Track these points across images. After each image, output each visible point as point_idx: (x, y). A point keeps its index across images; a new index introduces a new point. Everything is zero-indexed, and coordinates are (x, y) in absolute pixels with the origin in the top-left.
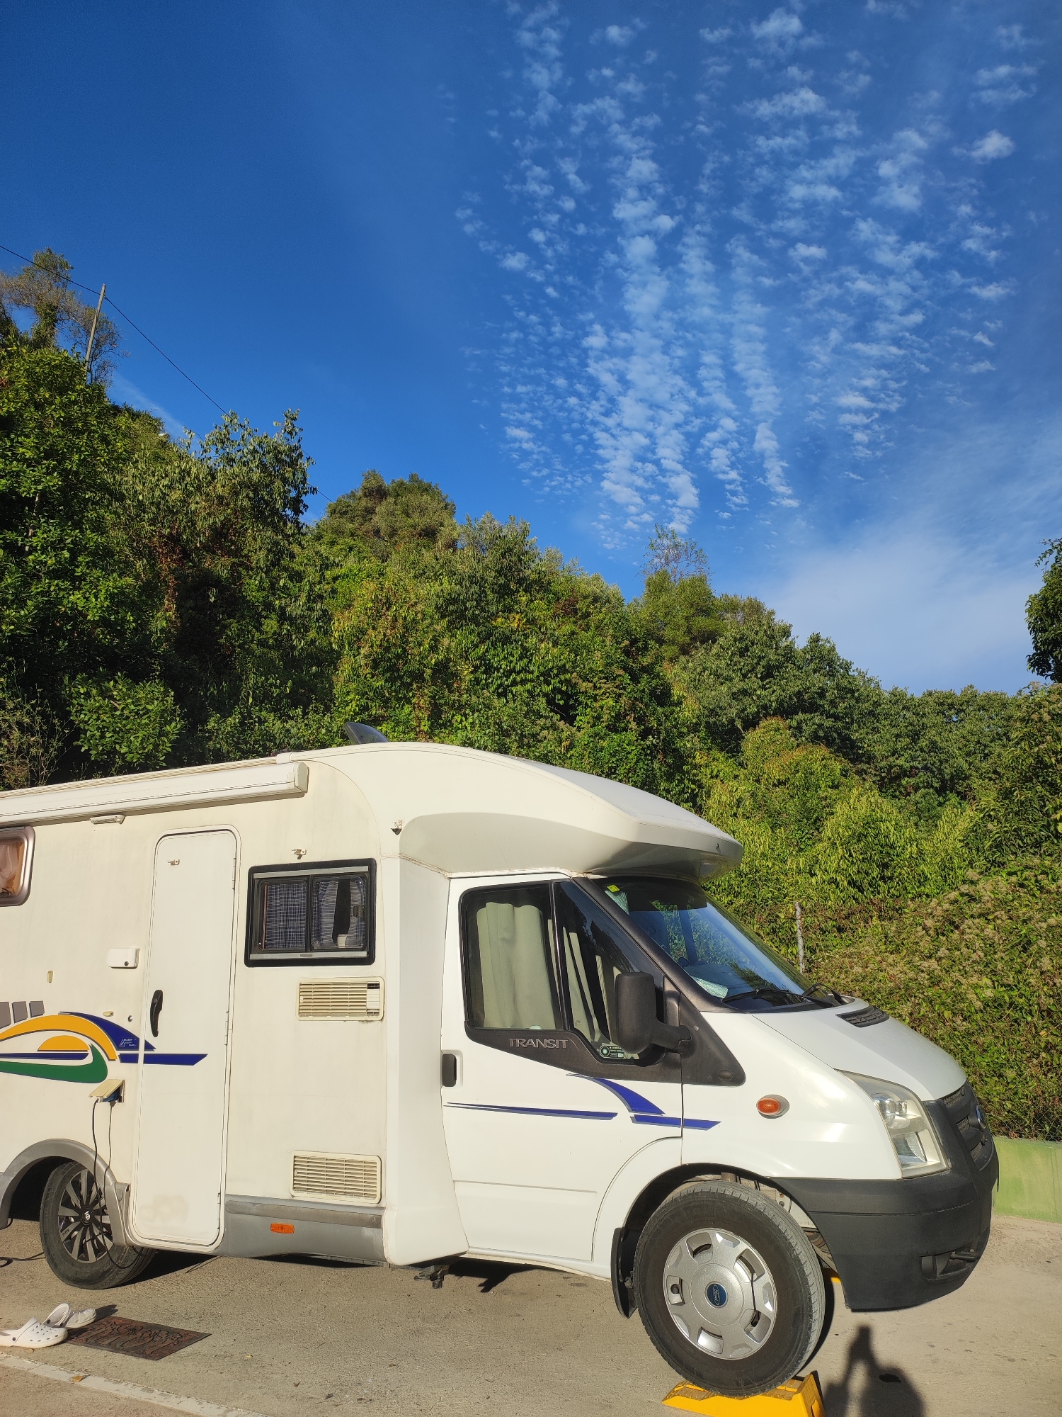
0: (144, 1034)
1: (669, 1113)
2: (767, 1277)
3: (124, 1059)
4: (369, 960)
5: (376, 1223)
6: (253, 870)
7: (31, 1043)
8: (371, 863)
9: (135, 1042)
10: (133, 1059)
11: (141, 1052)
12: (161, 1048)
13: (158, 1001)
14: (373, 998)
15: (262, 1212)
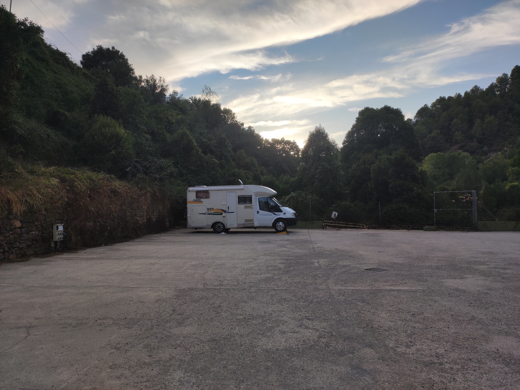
0: (227, 210)
1: (277, 214)
2: (284, 224)
3: (224, 213)
4: (251, 204)
5: (253, 224)
6: (238, 196)
7: (213, 212)
8: (251, 195)
9: (226, 211)
10: (226, 213)
11: (227, 212)
12: (229, 212)
13: (228, 207)
14: (252, 207)
15: (242, 224)
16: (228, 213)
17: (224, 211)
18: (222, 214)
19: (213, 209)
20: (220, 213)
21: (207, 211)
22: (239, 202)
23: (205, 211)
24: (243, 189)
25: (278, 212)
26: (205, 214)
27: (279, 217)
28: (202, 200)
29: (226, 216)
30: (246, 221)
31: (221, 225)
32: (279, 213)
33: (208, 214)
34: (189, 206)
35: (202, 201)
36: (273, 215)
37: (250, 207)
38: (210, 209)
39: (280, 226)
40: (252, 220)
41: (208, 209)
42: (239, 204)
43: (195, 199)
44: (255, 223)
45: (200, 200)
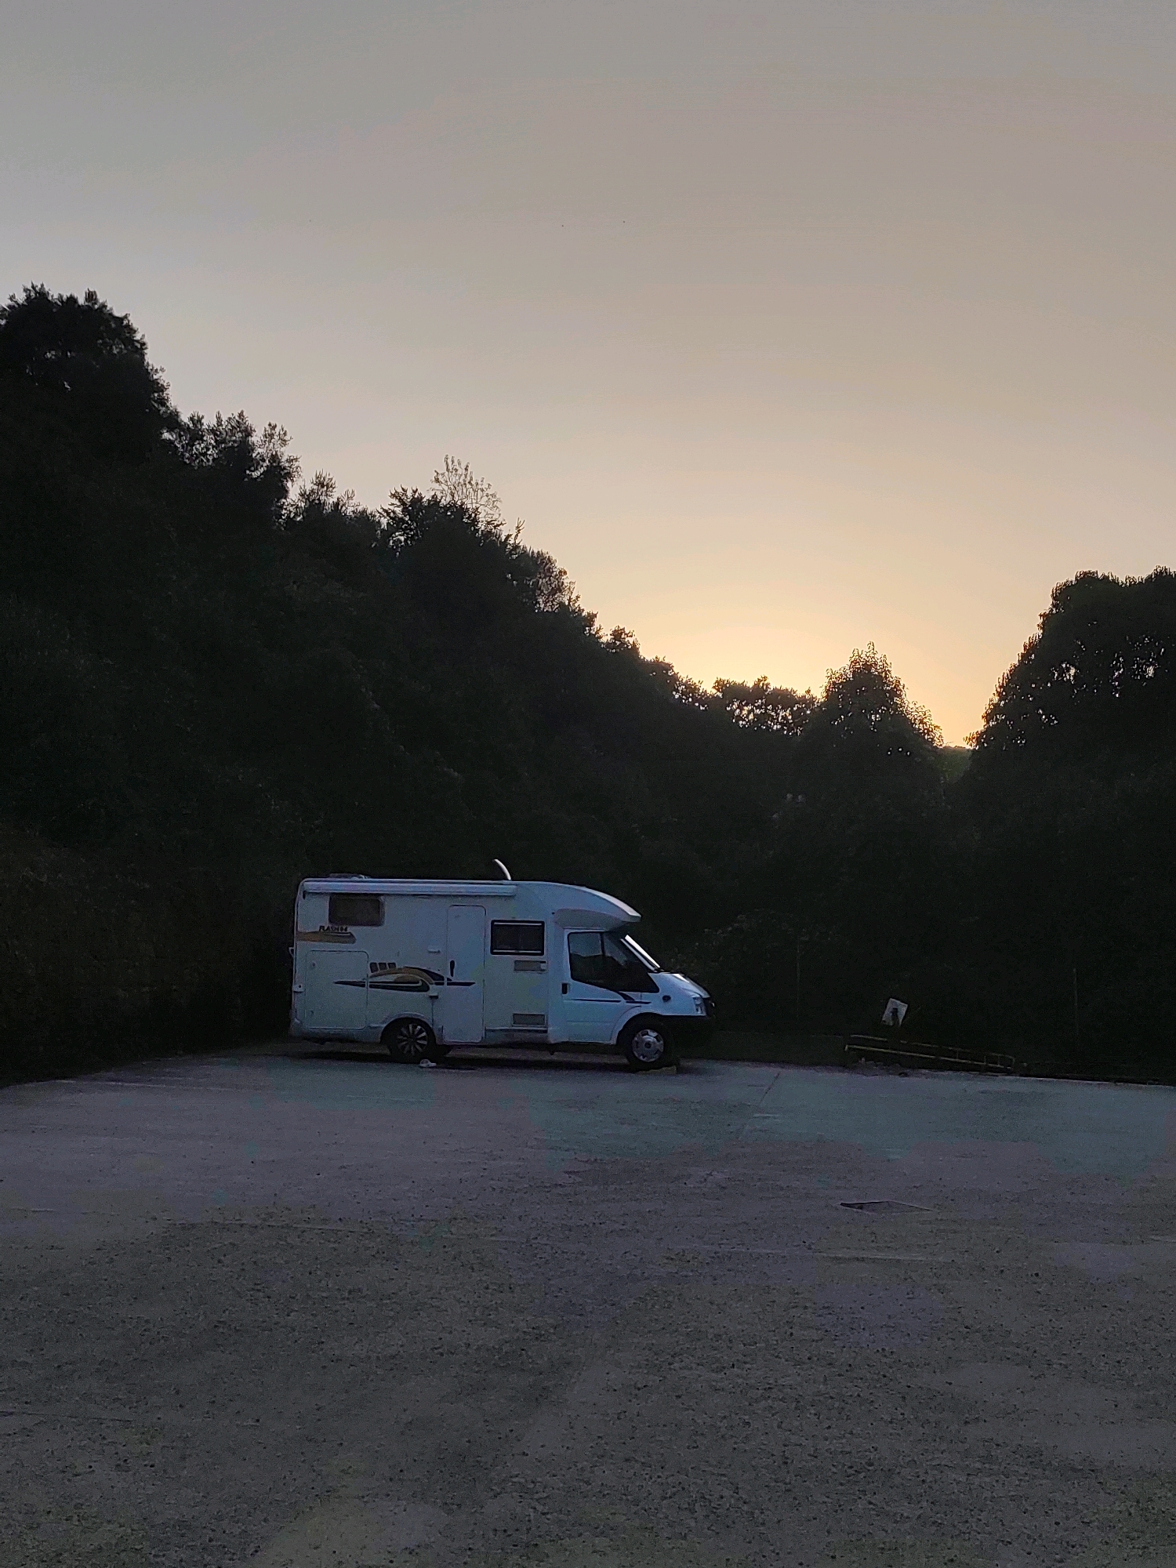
0: (447, 975)
1: (637, 1000)
2: (662, 1042)
3: (437, 984)
4: (542, 954)
5: (546, 1032)
6: (493, 922)
8: (543, 923)
9: (442, 978)
10: (443, 984)
11: (446, 981)
12: (454, 980)
13: (452, 963)
14: (543, 966)
15: (501, 1031)
17: (433, 976)
18: (425, 988)
19: (392, 965)
20: (418, 983)
21: (370, 974)
22: (493, 946)
23: (363, 973)
24: (513, 897)
25: (641, 991)
26: (361, 984)
27: (645, 1009)
28: (351, 929)
29: (440, 997)
30: (517, 1018)
31: (421, 1032)
32: (646, 996)
33: (371, 986)
34: (302, 951)
35: (352, 936)
36: (622, 1000)
37: (536, 967)
38: (383, 966)
39: (648, 1044)
40: (540, 1019)
41: (373, 967)
42: (492, 953)
43: (327, 924)
44: (550, 1029)
45: (346, 930)
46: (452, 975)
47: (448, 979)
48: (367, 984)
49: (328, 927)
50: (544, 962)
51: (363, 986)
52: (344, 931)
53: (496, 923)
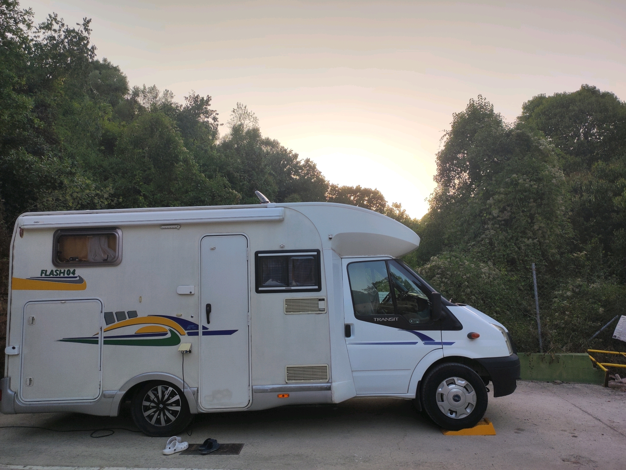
1: (436, 341)
3: (189, 334)
5: (329, 388)
6: (257, 253)
7: (131, 331)
8: (318, 251)
10: (197, 334)
11: (200, 331)
13: (209, 308)
14: (321, 305)
15: (273, 390)
16: (204, 334)
17: (185, 324)
18: (175, 340)
19: (133, 314)
20: (166, 334)
21: (105, 326)
22: (258, 283)
24: (280, 221)
25: (441, 329)
26: (93, 341)
27: (449, 352)
28: (80, 272)
29: (194, 351)
30: (294, 372)
31: (172, 395)
32: (448, 335)
33: (106, 343)
34: (17, 302)
35: (81, 280)
36: (420, 342)
37: (312, 307)
38: (121, 316)
39: (456, 396)
40: (322, 371)
41: (108, 318)
42: (258, 291)
43: (49, 267)
44: (334, 385)
45: (74, 273)
46: (208, 322)
47: (204, 328)
48: (101, 340)
49: (52, 271)
50: (323, 300)
51: (96, 342)
52: (71, 275)
53: (259, 255)
